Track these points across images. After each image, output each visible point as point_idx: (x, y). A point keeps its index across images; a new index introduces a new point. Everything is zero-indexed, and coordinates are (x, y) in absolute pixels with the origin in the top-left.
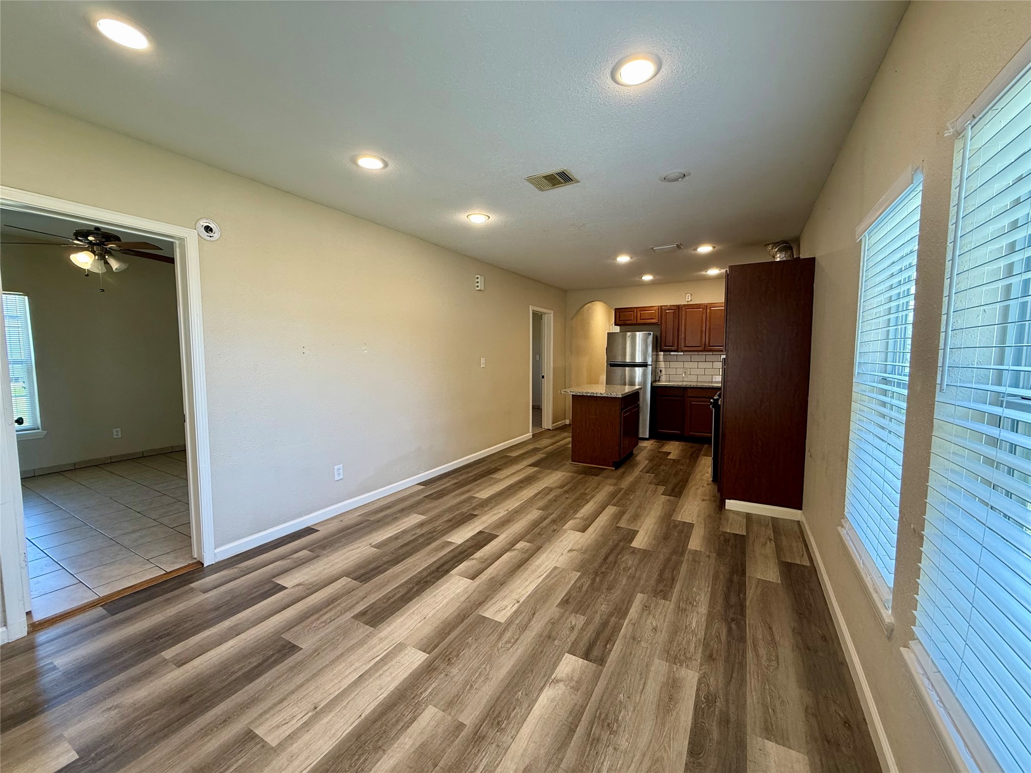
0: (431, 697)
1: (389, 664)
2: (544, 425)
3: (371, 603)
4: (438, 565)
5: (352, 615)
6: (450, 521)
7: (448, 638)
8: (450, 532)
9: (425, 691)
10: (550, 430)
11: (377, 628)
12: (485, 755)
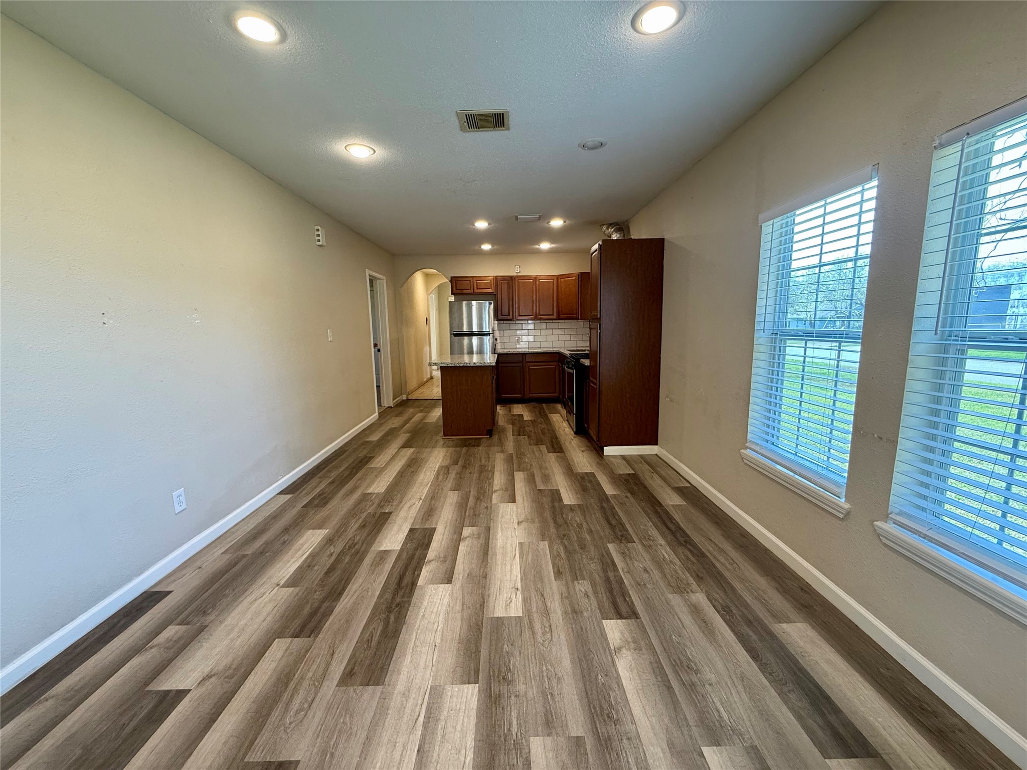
0: (523, 728)
1: (442, 718)
2: (384, 403)
3: (348, 656)
4: (394, 580)
5: (336, 682)
6: (363, 526)
7: (482, 657)
8: (375, 540)
9: (510, 724)
10: (391, 407)
11: (386, 683)
12: (626, 754)
